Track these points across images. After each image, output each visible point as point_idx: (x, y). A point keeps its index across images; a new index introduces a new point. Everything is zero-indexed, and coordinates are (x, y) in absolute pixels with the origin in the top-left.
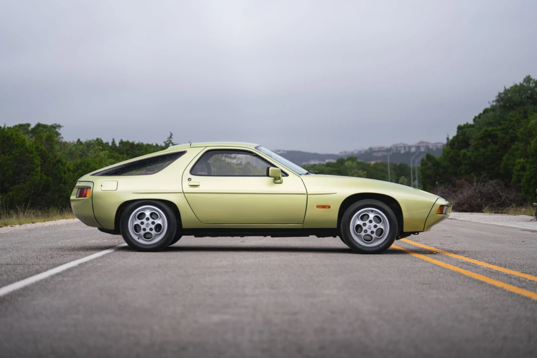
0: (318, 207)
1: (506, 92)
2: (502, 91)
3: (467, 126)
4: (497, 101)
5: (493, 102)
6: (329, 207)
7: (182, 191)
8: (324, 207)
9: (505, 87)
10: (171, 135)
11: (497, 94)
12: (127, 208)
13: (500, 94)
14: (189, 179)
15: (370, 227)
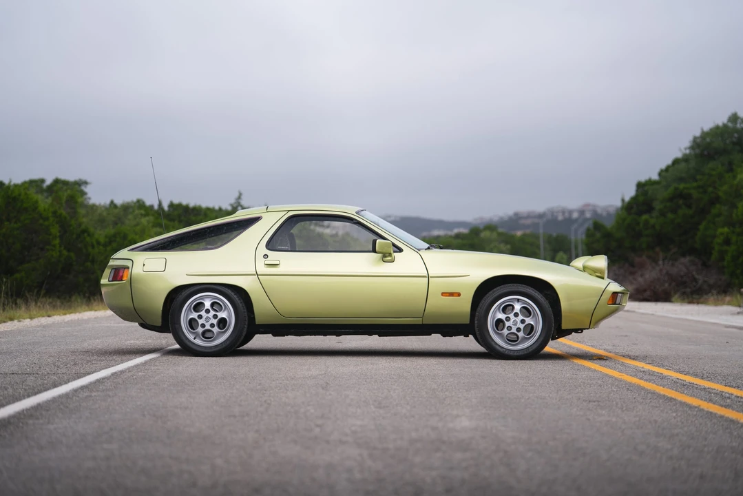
0: (443, 294)
1: (704, 135)
2: (698, 134)
3: (650, 183)
4: (692, 148)
5: (686, 149)
6: (459, 295)
7: (255, 273)
8: (451, 294)
9: (702, 129)
10: (240, 194)
11: (691, 138)
12: (178, 296)
13: (695, 139)
14: (266, 256)
15: (515, 322)
